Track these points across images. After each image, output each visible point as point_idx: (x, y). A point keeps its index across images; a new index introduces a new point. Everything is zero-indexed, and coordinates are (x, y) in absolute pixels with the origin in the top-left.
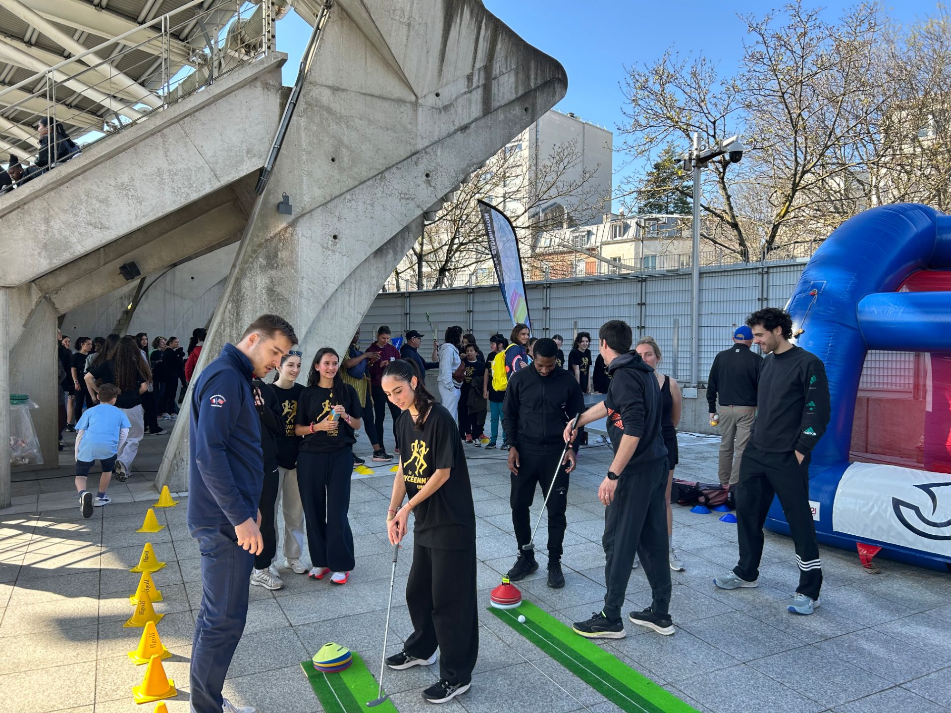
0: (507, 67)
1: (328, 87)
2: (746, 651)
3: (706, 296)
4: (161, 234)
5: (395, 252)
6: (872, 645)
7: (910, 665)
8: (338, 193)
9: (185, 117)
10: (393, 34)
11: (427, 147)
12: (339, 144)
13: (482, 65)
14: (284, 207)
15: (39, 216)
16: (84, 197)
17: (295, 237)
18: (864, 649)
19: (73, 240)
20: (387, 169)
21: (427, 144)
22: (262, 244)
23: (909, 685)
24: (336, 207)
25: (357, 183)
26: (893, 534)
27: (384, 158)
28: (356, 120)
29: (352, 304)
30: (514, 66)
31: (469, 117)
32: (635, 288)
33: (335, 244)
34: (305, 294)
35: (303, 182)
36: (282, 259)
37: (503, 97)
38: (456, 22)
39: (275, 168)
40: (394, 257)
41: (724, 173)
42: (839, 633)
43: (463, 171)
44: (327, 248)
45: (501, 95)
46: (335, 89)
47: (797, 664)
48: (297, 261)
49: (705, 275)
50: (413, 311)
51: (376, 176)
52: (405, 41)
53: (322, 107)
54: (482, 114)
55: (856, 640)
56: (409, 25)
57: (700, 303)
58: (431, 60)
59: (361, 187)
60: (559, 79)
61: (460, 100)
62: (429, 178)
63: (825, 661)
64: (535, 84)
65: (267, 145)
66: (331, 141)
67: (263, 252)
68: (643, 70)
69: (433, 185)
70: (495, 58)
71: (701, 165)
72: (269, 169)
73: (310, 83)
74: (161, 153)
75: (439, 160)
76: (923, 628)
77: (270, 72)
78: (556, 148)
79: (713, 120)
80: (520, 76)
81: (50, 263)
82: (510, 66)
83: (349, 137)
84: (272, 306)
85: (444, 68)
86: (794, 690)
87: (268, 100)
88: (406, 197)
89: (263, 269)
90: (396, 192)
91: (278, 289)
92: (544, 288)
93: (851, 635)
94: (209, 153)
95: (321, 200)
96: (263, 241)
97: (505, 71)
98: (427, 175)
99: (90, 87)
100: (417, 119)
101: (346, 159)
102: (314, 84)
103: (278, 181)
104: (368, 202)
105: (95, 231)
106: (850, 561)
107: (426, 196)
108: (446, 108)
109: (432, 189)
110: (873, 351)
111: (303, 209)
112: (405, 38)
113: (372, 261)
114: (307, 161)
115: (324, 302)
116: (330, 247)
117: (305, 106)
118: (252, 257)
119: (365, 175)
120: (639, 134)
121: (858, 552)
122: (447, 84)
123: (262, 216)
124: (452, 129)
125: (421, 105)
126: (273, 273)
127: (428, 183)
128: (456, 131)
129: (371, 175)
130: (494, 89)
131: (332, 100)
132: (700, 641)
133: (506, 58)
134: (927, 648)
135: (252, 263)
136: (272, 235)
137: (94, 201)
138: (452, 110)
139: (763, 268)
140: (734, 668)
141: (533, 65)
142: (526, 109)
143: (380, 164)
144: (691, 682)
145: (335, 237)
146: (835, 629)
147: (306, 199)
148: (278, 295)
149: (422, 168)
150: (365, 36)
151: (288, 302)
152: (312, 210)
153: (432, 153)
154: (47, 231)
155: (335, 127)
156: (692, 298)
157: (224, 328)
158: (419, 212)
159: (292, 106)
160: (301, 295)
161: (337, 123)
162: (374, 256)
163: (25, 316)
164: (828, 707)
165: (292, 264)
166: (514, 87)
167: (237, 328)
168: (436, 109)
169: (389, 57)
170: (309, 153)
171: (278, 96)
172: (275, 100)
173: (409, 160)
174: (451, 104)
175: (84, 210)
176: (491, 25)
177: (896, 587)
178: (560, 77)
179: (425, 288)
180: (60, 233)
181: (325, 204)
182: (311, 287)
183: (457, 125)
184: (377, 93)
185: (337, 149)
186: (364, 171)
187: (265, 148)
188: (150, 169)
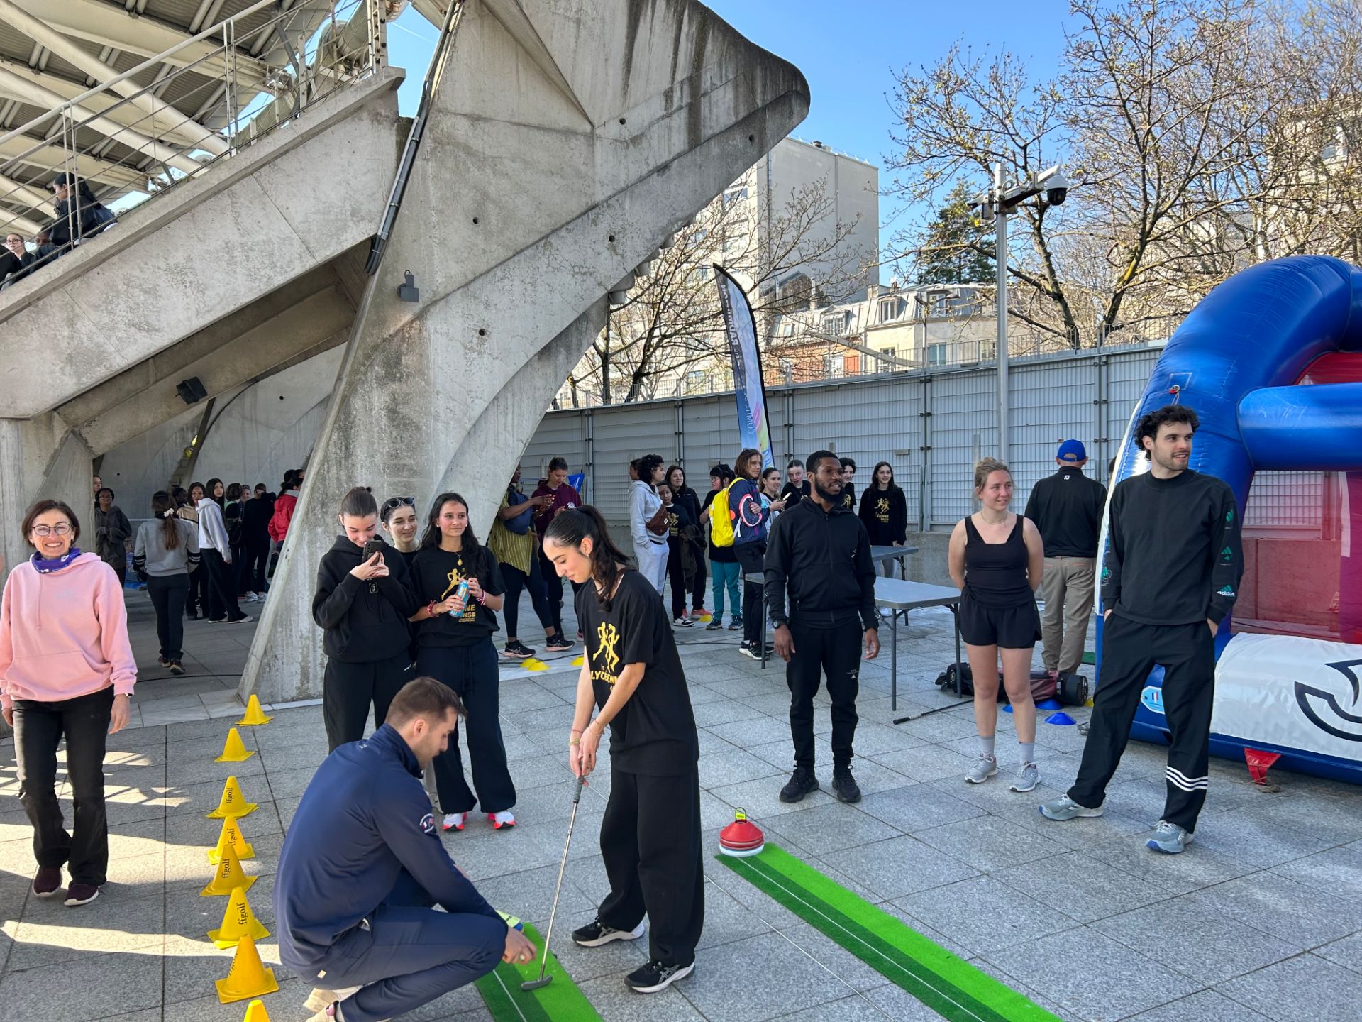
0: (721, 77)
1: (465, 115)
2: (1088, 908)
3: (1018, 401)
4: (235, 336)
5: (569, 350)
6: (1269, 895)
7: (1325, 921)
8: (483, 268)
9: (261, 167)
10: (555, 36)
11: (610, 198)
12: (485, 196)
13: (685, 76)
14: (407, 291)
15: (58, 316)
16: (121, 287)
17: (425, 334)
18: (1257, 900)
19: (110, 348)
20: (553, 231)
21: (610, 193)
22: (378, 346)
23: (1323, 950)
24: (482, 289)
25: (511, 254)
26: (1296, 734)
27: (549, 216)
28: (506, 161)
29: (510, 428)
30: (731, 76)
31: (670, 152)
32: (916, 392)
33: (482, 343)
34: (442, 415)
35: (433, 255)
36: (407, 367)
37: (717, 121)
38: (645, 15)
39: (393, 236)
40: (567, 358)
41: (1041, 220)
42: (1221, 878)
43: (663, 230)
44: (471, 349)
45: (714, 118)
46: (475, 119)
47: (1161, 923)
48: (428, 368)
49: (1016, 370)
50: (598, 435)
51: (537, 242)
52: (573, 45)
53: (457, 145)
54: (687, 147)
55: (1245, 888)
56: (578, 21)
57: (1010, 410)
58: (611, 72)
59: (516, 259)
60: (798, 93)
61: (655, 128)
62: (614, 243)
63: (1203, 919)
64: (763, 100)
65: (381, 202)
66: (472, 194)
67: (379, 357)
68: (918, 75)
69: (620, 252)
70: (704, 65)
71: (1006, 210)
72: (384, 237)
73: (439, 111)
74: (229, 219)
75: (627, 216)
76: (1343, 869)
77: (381, 97)
78: (796, 193)
79: (1022, 144)
80: (742, 89)
81: (78, 383)
82: (726, 76)
83: (498, 187)
84: (395, 434)
85: (631, 83)
86: (1158, 961)
87: (379, 137)
88: (582, 272)
89: (382, 382)
90: (567, 265)
91: (402, 409)
92: (785, 396)
93: (1238, 881)
94: (298, 218)
95: (460, 280)
96: (379, 341)
97: (719, 84)
98: (611, 239)
99: (125, 128)
100: (594, 157)
101: (494, 220)
102: (445, 112)
103: (398, 254)
104: (528, 280)
105: (139, 335)
106: (1235, 775)
107: (610, 269)
108: (635, 140)
109: (619, 257)
110: (1264, 472)
111: (435, 293)
112: (573, 40)
113: (537, 365)
114: (438, 223)
115: (469, 427)
116: (475, 347)
117: (433, 145)
118: (364, 365)
119: (521, 241)
120: (915, 168)
121: (1246, 762)
122: (636, 105)
123: (377, 305)
124: (645, 171)
125: (600, 137)
126: (395, 386)
127: (613, 249)
128: (650, 174)
129: (530, 241)
130: (704, 110)
131: (470, 134)
132: (1021, 895)
133: (720, 65)
134: (1348, 897)
135: (365, 374)
136: (391, 332)
137: (137, 292)
138: (645, 144)
139: (1100, 357)
140: (1070, 933)
141: (759, 73)
142: (751, 138)
143: (543, 225)
144: (1009, 953)
145: (482, 332)
146: (1216, 873)
147: (439, 278)
148: (403, 418)
149: (603, 228)
150: (516, 39)
151: (418, 428)
152: (447, 295)
153: (617, 207)
154: (72, 338)
155: (477, 173)
156: (999, 404)
157: (328, 467)
158: (601, 292)
159: (414, 144)
160: (436, 418)
161: (479, 168)
162: (539, 358)
163: (46, 460)
164: (1207, 984)
165: (421, 372)
166: (732, 105)
167: (347, 467)
168: (621, 142)
169: (550, 69)
170: (441, 212)
171: (394, 132)
172: (389, 138)
173: (585, 217)
174: (643, 134)
175: (122, 306)
176: (697, 17)
177: (1304, 811)
178: (799, 89)
179: (613, 402)
180: (90, 339)
181: (467, 285)
182: (451, 405)
183: (652, 165)
184: (535, 122)
185: (480, 206)
186: (520, 235)
187: (377, 207)
188: (215, 244)
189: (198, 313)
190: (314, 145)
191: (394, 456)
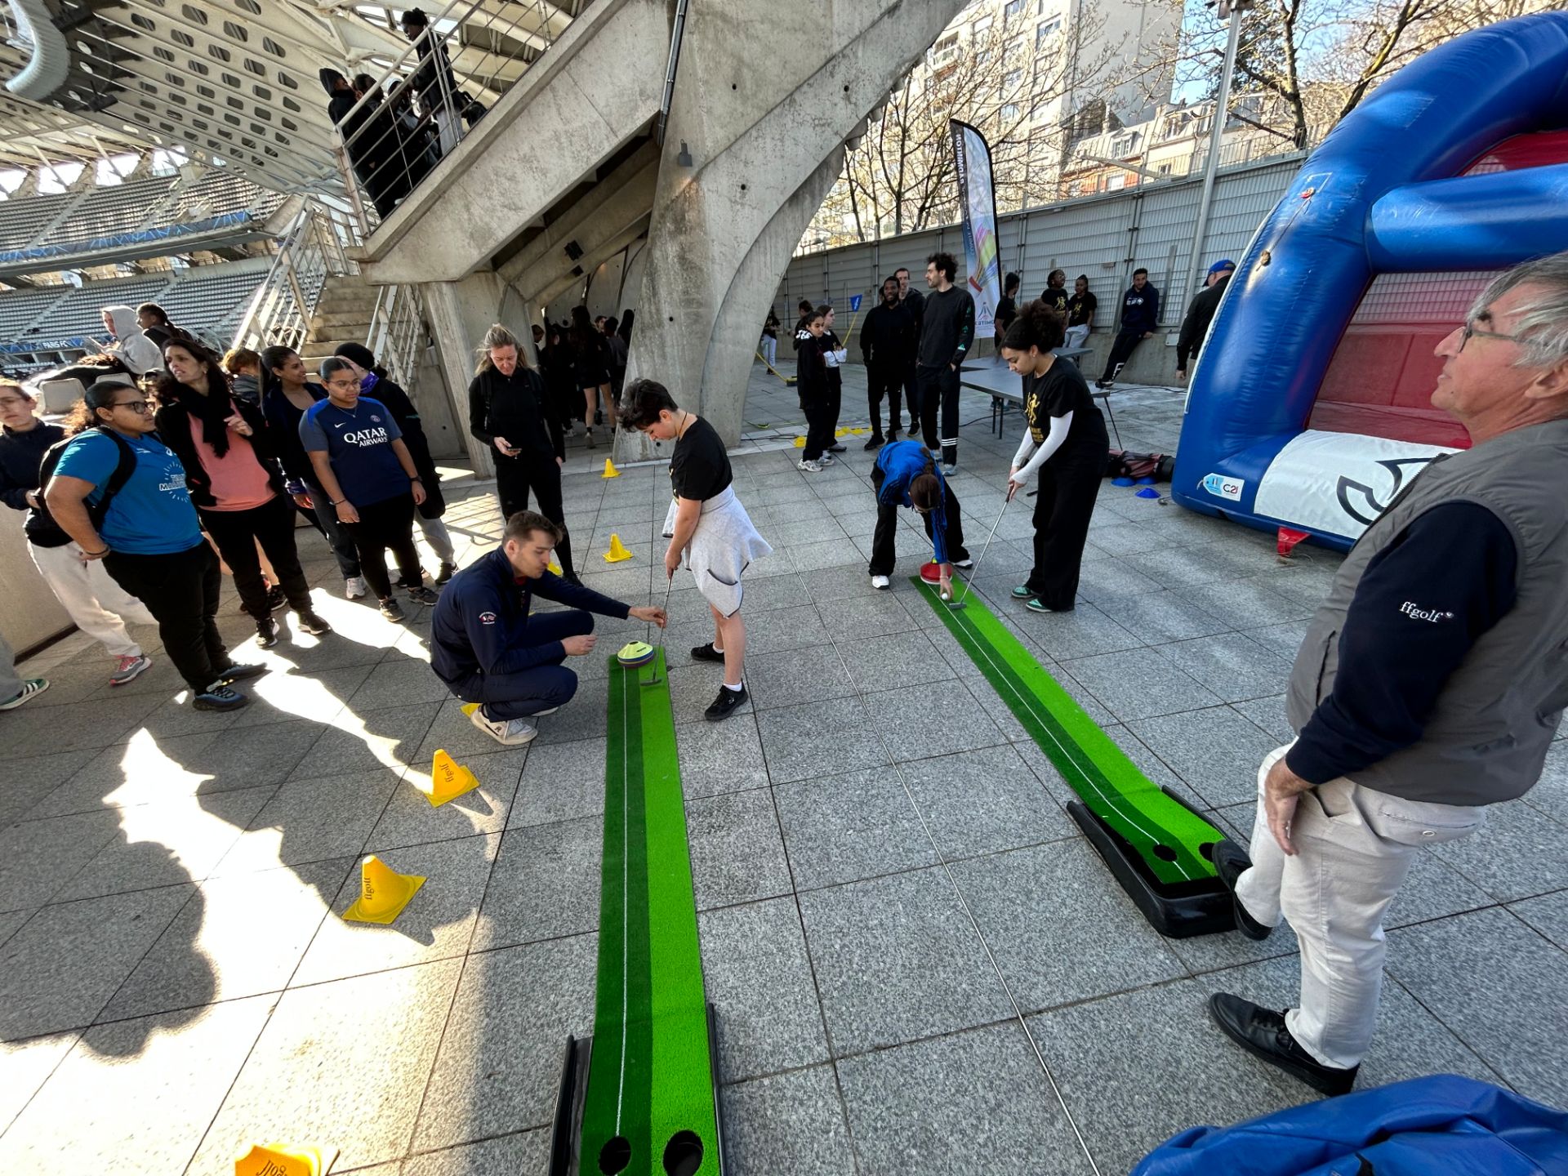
3: (1218, 211)
5: (813, 197)
8: (742, 130)
9: (567, 63)
11: (845, 47)
12: (740, 60)
14: (685, 159)
15: (459, 204)
16: (493, 177)
17: (701, 194)
19: (494, 225)
20: (797, 88)
21: (845, 43)
22: (669, 206)
24: (741, 149)
25: (763, 113)
27: (794, 74)
28: (757, 25)
29: (768, 265)
32: (1128, 209)
33: (743, 196)
34: (717, 259)
35: (703, 123)
36: (690, 222)
39: (671, 109)
40: (811, 203)
43: (892, 74)
44: (736, 202)
48: (705, 221)
49: (1222, 180)
50: (882, 262)
51: (784, 100)
53: (715, 14)
57: (1209, 220)
59: (768, 118)
62: (849, 92)
65: (661, 80)
66: (730, 62)
67: (670, 215)
69: (853, 100)
71: (1243, 5)
72: (665, 113)
74: (554, 110)
75: (860, 64)
81: (480, 252)
83: (751, 51)
84: (685, 275)
87: (654, 17)
88: (821, 123)
89: (673, 235)
90: (808, 118)
91: (689, 256)
92: (1018, 220)
94: (602, 103)
95: (725, 143)
96: (670, 203)
98: (846, 89)
100: (832, 7)
101: (749, 84)
103: (676, 126)
104: (777, 137)
105: (511, 214)
107: (844, 117)
109: (853, 105)
110: (1390, 276)
111: (705, 158)
113: (787, 211)
114: (705, 93)
115: (737, 266)
116: (738, 200)
117: (696, 18)
118: (660, 223)
119: (772, 101)
123: (665, 173)
124: (878, 14)
126: (682, 238)
127: (848, 99)
128: (882, 15)
129: (778, 101)
131: (725, 1)
135: (662, 230)
136: (677, 194)
137: (503, 180)
143: (789, 83)
145: (743, 187)
147: (709, 144)
148: (689, 263)
149: (839, 79)
151: (701, 270)
152: (716, 157)
153: (851, 56)
154: (470, 219)
155: (733, 40)
156: (1199, 214)
158: (837, 141)
159: (681, 20)
160: (713, 261)
161: (735, 34)
162: (789, 204)
165: (700, 225)
170: (706, 82)
171: (665, 10)
172: (662, 15)
173: (824, 70)
175: (496, 192)
180: (481, 220)
181: (729, 148)
182: (723, 250)
183: (885, 5)
185: (737, 72)
186: (770, 96)
187: (658, 85)
188: (547, 134)
189: (545, 193)
190: (605, 33)
191: (686, 292)
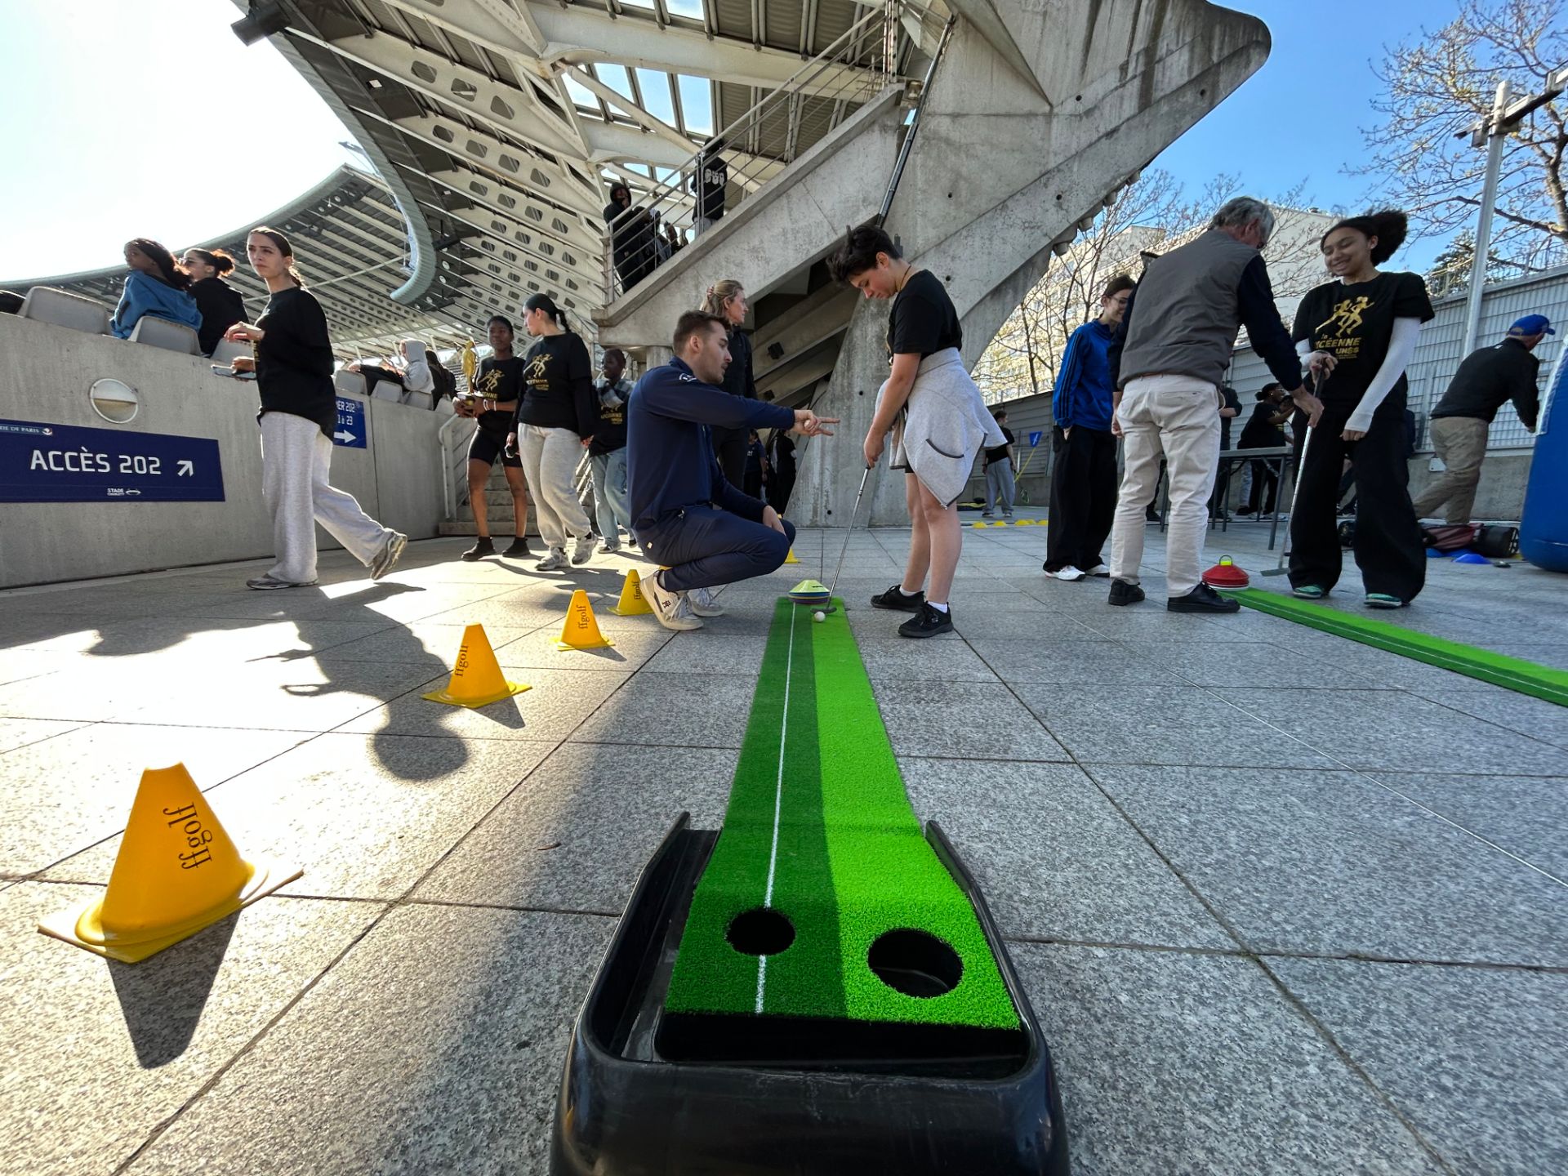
0: (1178, 42)
1: (948, 114)
5: (1016, 292)
8: (953, 230)
9: (807, 175)
10: (1023, 30)
11: (1061, 164)
12: (958, 176)
13: (1142, 47)
20: (1010, 197)
21: (1061, 161)
24: (950, 246)
25: (975, 217)
27: (1009, 185)
28: (978, 147)
30: (1188, 39)
31: (1120, 117)
35: (916, 224)
37: (1169, 83)
39: (890, 213)
43: (1106, 186)
45: (1167, 80)
46: (955, 116)
51: (997, 206)
52: (1038, 36)
53: (940, 139)
54: (1137, 110)
56: (1045, 14)
58: (1071, 53)
59: (979, 220)
60: (1257, 42)
61: (1108, 99)
62: (1061, 201)
64: (1220, 56)
65: (883, 190)
66: (949, 175)
69: (1065, 207)
70: (1162, 33)
71: (1505, 129)
72: (884, 216)
73: (929, 114)
74: (786, 212)
75: (1075, 177)
77: (887, 112)
80: (1198, 50)
82: (1183, 40)
83: (968, 167)
85: (1089, 62)
87: (885, 143)
88: (1030, 226)
90: (1019, 222)
94: (828, 207)
95: (935, 241)
97: (1175, 48)
98: (1059, 197)
100: (1050, 132)
101: (964, 193)
102: (933, 115)
103: (892, 225)
104: (986, 236)
107: (1055, 222)
108: (1089, 113)
109: (1064, 212)
111: (916, 252)
112: (1039, 31)
113: (988, 302)
114: (922, 201)
117: (922, 142)
119: (984, 207)
122: (1092, 82)
124: (1095, 137)
125: (1057, 115)
127: (1060, 206)
128: (1099, 139)
129: (991, 206)
130: (1158, 75)
131: (951, 129)
133: (1178, 31)
138: (1097, 114)
141: (1217, 31)
142: (1203, 93)
143: (1002, 192)
147: (920, 241)
149: (1053, 189)
150: (992, 45)
152: (924, 252)
153: (1067, 171)
155: (953, 158)
156: (1463, 334)
158: (1046, 241)
159: (908, 145)
161: (956, 154)
162: (992, 296)
166: (1186, 66)
168: (1076, 116)
169: (1022, 69)
170: (924, 191)
171: (895, 138)
172: (892, 141)
173: (1038, 182)
174: (1096, 106)
178: (1260, 38)
181: (940, 244)
183: (1102, 130)
184: (1002, 111)
185: (955, 183)
186: (982, 203)
187: (881, 194)
188: (777, 230)
190: (841, 155)
